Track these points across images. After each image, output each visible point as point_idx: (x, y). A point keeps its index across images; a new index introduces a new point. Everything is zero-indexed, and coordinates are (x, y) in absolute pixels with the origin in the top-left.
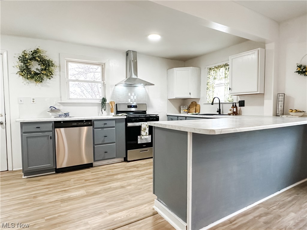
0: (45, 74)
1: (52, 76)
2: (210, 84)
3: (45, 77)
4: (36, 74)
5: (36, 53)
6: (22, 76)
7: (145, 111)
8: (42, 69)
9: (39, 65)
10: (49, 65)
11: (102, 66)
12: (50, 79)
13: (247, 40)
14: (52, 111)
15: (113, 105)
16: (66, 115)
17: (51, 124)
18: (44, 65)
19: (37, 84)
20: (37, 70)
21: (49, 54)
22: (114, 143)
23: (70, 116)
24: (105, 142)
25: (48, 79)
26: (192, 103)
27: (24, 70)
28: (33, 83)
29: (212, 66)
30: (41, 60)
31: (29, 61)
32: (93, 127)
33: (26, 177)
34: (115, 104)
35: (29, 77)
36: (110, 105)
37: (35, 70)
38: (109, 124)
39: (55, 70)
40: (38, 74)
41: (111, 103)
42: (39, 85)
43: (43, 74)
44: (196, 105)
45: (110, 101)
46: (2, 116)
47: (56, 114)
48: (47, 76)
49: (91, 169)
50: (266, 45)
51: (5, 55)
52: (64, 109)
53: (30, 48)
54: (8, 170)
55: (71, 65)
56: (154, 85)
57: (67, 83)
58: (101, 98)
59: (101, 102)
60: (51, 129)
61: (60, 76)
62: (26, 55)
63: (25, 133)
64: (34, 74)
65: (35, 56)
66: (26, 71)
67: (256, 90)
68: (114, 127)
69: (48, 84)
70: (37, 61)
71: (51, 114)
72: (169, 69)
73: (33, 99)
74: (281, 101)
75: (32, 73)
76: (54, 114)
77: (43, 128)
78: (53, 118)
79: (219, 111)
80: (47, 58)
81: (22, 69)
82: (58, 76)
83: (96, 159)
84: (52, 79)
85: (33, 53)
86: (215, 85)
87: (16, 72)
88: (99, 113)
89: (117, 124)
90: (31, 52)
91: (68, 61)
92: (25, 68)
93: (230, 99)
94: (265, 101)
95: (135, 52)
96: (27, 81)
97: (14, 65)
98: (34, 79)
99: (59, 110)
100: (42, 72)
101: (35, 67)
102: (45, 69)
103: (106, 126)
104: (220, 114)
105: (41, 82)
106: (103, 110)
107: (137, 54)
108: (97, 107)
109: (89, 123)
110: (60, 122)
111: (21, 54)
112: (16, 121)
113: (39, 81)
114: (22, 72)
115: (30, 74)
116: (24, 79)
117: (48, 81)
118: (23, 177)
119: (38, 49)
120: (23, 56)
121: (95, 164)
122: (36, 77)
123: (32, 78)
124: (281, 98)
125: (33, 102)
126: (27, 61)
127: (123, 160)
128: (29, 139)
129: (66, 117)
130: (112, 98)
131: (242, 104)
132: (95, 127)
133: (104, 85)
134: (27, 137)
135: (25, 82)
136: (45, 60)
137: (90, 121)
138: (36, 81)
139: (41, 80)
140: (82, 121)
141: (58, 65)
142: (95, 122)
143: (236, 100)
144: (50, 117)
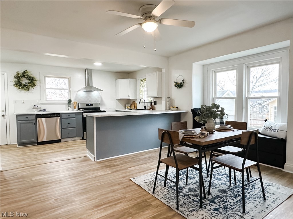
0: (31, 85)
1: (35, 86)
2: (141, 90)
3: (31, 87)
4: (25, 86)
5: (25, 73)
6: (16, 87)
7: (99, 108)
8: (29, 82)
9: (27, 80)
10: (33, 80)
11: (69, 78)
12: (34, 88)
13: (148, 68)
14: (35, 108)
15: (76, 104)
16: (44, 110)
17: (34, 116)
18: (30, 80)
19: (26, 92)
20: (26, 83)
21: (33, 73)
22: (75, 127)
23: (47, 111)
24: (69, 127)
25: (33, 89)
26: (133, 102)
27: (17, 83)
28: (23, 91)
29: (142, 79)
30: (28, 77)
31: (20, 78)
32: (61, 118)
33: (19, 147)
34: (78, 103)
35: (20, 87)
36: (74, 104)
37: (25, 83)
38: (71, 116)
39: (37, 83)
40: (26, 85)
41: (74, 102)
42: (27, 92)
43: (29, 85)
44: (135, 103)
45: (74, 101)
46: (4, 111)
47: (37, 110)
48: (32, 86)
49: (60, 143)
50: (162, 70)
51: (6, 74)
52: (43, 107)
53: (21, 70)
54: (7, 144)
55: (47, 79)
56: (103, 91)
57: (45, 90)
58: (68, 100)
59: (67, 102)
60: (35, 119)
61: (40, 86)
62: (19, 75)
63: (19, 121)
64: (24, 86)
65: (24, 74)
66: (18, 84)
67: (156, 95)
68: (74, 118)
69: (33, 92)
70: (26, 77)
71: (34, 110)
72: (117, 79)
73: (23, 101)
74: (168, 102)
75: (23, 85)
76: (36, 110)
77: (30, 118)
78: (35, 112)
79: (145, 107)
80: (32, 76)
81: (16, 83)
82: (39, 87)
83: (63, 137)
84: (35, 88)
85: (23, 73)
86: (143, 91)
87: (13, 85)
88: (66, 109)
89: (77, 116)
90: (22, 72)
91: (45, 77)
92: (18, 82)
93: (150, 100)
94: (162, 101)
95: (91, 70)
96: (20, 90)
97: (11, 81)
98: (24, 89)
99: (40, 108)
100: (29, 84)
101: (24, 81)
102: (31, 83)
103: (69, 117)
104: (145, 109)
105: (28, 90)
106: (69, 107)
107: (92, 71)
108: (65, 105)
109: (58, 115)
110: (40, 114)
111: (15, 74)
112: (14, 114)
113: (27, 90)
114: (16, 84)
115: (21, 85)
116: (17, 89)
117: (32, 90)
118: (18, 147)
119: (26, 70)
120: (17, 75)
121: (62, 140)
122: (25, 87)
123: (22, 88)
124: (168, 100)
125: (23, 102)
126: (19, 78)
127: (81, 138)
128: (21, 124)
129: (44, 112)
130: (75, 99)
131: (155, 103)
132: (62, 117)
133: (70, 91)
134: (20, 123)
135: (18, 91)
136: (31, 77)
137: (59, 114)
138: (25, 90)
139: (28, 89)
140: (54, 114)
141: (39, 80)
142: (62, 115)
143: (153, 100)
144: (34, 112)
